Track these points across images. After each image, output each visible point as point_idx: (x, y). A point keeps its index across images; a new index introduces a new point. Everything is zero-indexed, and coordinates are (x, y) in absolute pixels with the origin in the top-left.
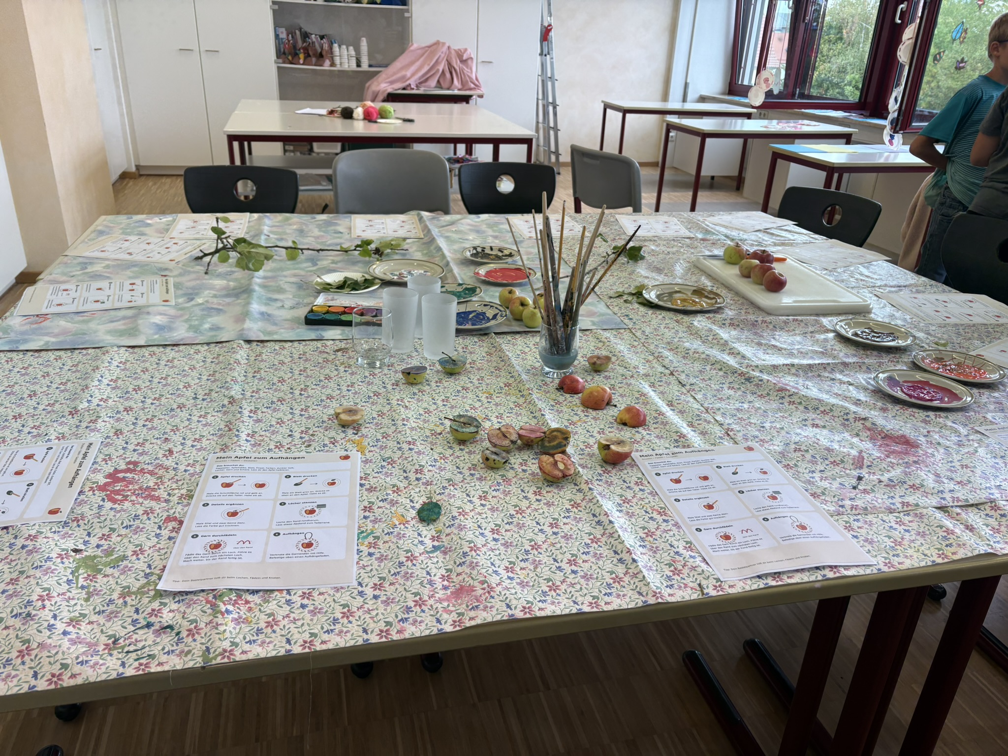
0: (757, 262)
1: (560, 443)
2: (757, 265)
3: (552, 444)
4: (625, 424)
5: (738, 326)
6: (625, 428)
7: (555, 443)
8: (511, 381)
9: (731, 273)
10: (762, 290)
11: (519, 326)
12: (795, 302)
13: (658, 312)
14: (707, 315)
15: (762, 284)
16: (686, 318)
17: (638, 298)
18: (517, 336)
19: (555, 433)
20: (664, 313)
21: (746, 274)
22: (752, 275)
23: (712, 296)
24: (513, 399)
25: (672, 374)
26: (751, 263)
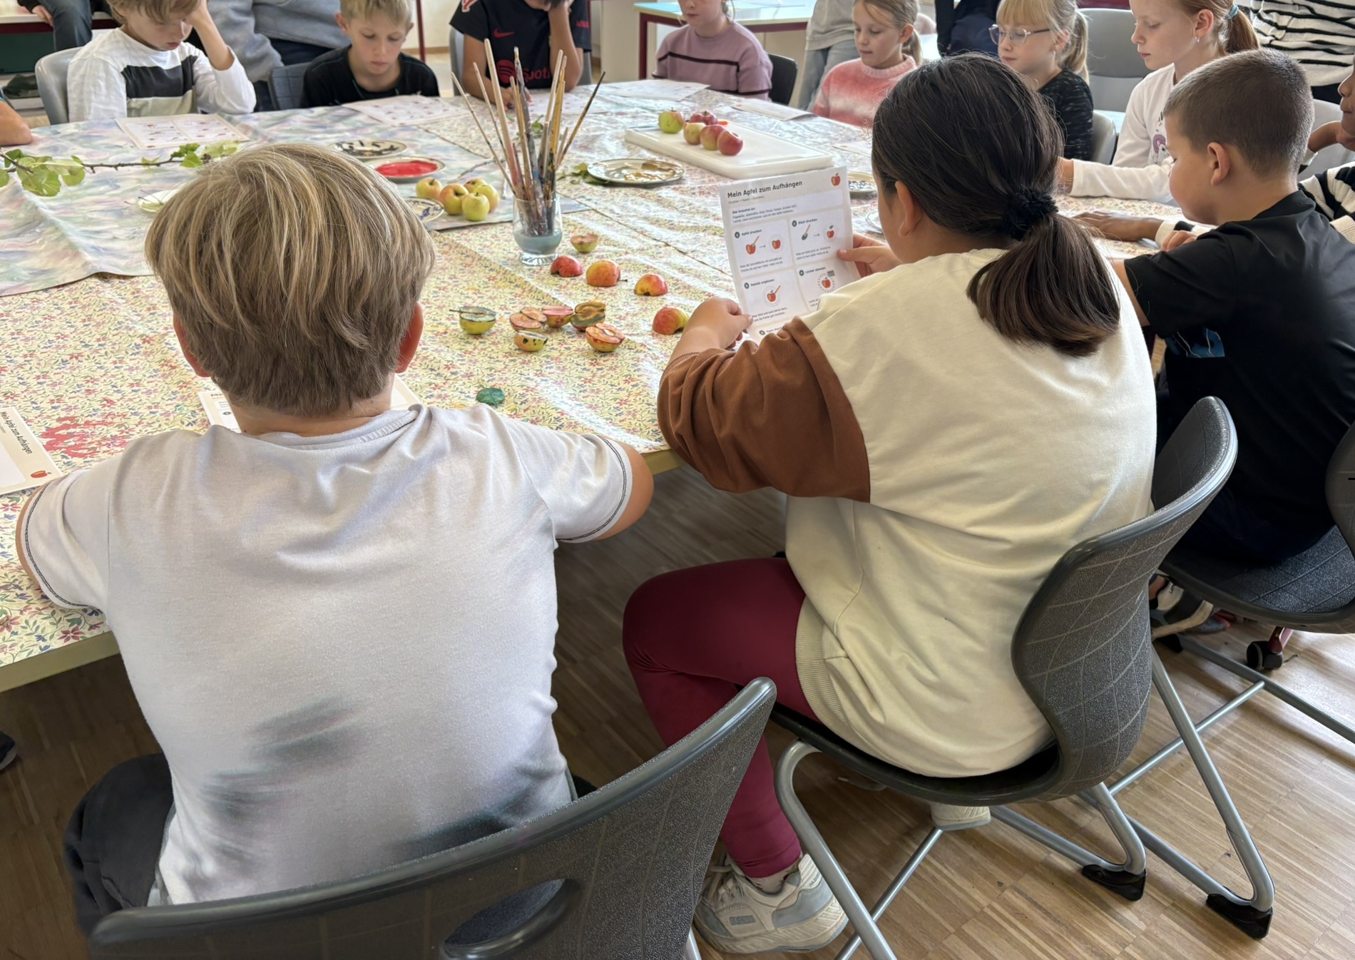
0: (703, 125)
1: (597, 315)
2: (705, 128)
3: (588, 318)
4: (647, 294)
5: (709, 193)
6: (649, 298)
7: (591, 316)
8: (493, 274)
9: (676, 142)
10: (719, 155)
11: (461, 220)
12: (758, 162)
13: (617, 190)
14: (673, 187)
15: (715, 149)
16: (651, 192)
17: (584, 178)
18: (466, 231)
19: (586, 308)
20: (624, 190)
21: (694, 141)
22: (702, 140)
23: (667, 167)
24: (507, 290)
25: (667, 245)
26: (697, 128)
